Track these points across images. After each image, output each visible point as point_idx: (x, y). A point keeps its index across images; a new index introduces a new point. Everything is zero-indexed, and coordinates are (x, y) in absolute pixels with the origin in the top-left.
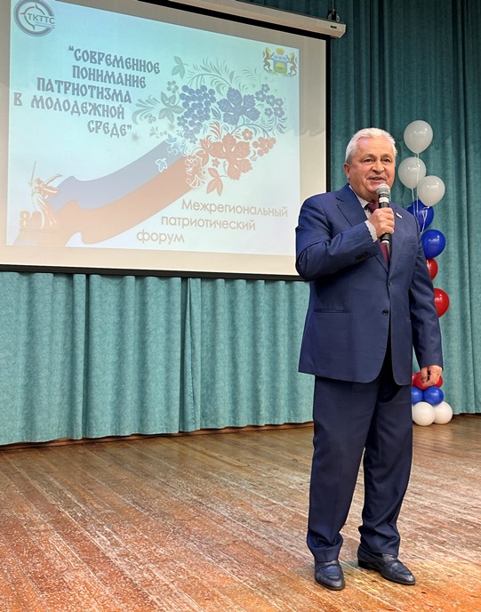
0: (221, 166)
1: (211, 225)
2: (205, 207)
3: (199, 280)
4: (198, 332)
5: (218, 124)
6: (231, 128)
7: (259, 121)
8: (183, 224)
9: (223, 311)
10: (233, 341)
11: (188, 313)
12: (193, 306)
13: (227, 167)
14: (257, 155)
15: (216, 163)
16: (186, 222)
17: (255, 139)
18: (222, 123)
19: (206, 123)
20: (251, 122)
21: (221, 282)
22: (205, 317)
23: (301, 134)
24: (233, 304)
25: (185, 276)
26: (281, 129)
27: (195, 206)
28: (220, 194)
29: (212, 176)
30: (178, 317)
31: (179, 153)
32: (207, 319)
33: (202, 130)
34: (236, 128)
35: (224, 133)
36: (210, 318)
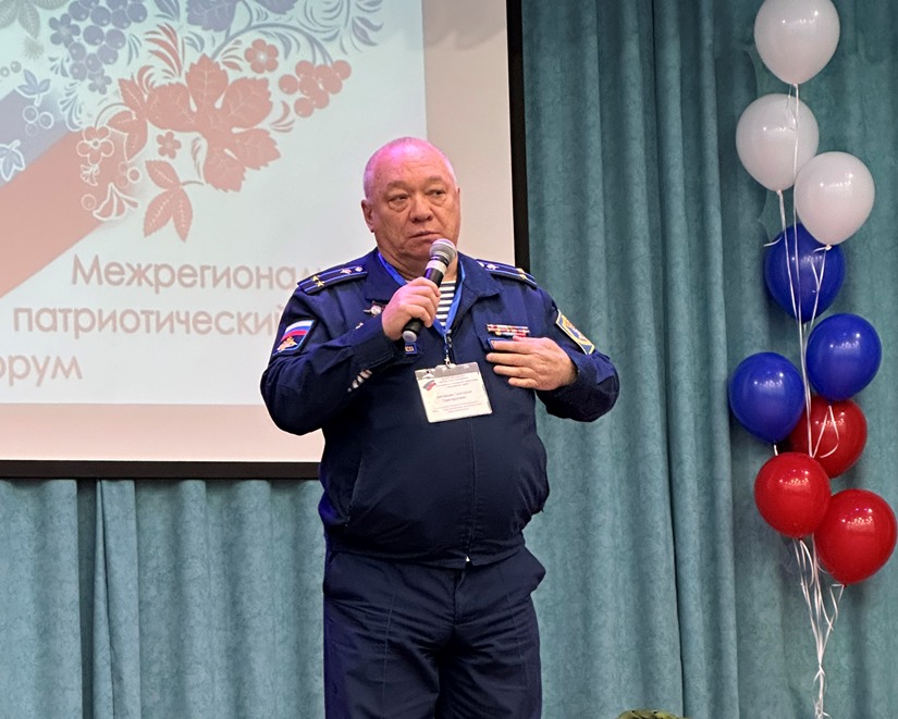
0: (183, 154)
1: (159, 327)
2: (139, 274)
3: (129, 485)
4: (129, 632)
5: (171, 33)
6: (212, 41)
7: (295, 16)
8: (78, 328)
9: (203, 572)
10: (237, 658)
11: (100, 579)
12: (114, 558)
13: (202, 156)
14: (293, 115)
15: (169, 147)
16: (85, 320)
17: (286, 67)
18: (184, 29)
19: (134, 30)
20: (272, 18)
21: (194, 489)
22: (153, 592)
23: (428, 44)
24: (232, 553)
25: (88, 476)
26: (364, 32)
27: (110, 273)
28: (183, 235)
29: (159, 183)
30: (71, 591)
31: (60, 125)
32: (158, 595)
33: (123, 53)
34: (228, 39)
35: (191, 57)
36: (166, 593)
